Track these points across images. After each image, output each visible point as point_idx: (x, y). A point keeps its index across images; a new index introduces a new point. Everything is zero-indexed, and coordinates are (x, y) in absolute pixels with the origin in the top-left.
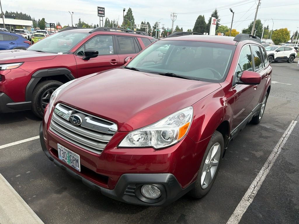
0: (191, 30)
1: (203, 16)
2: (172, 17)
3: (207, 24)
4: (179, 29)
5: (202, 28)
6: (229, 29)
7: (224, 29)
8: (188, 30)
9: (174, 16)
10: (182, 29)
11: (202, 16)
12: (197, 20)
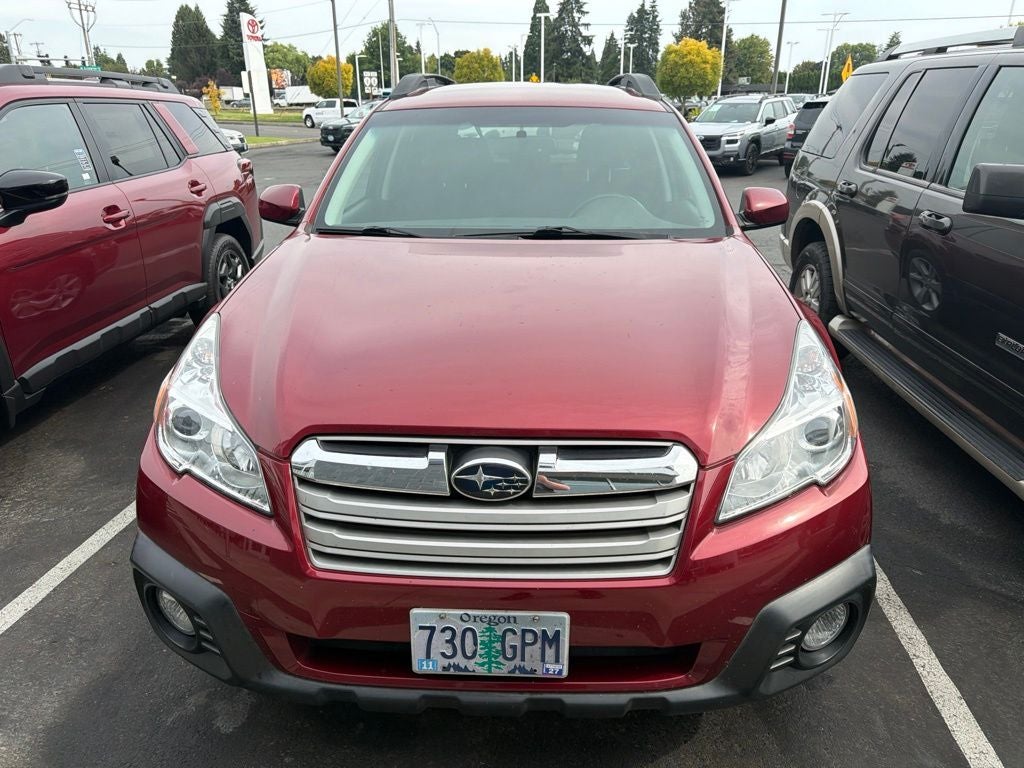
0: (158, 62)
1: (197, 8)
2: (76, 13)
3: (218, 37)
4: (112, 61)
5: (205, 53)
6: (301, 54)
7: (285, 56)
8: (149, 64)
9: (83, 7)
10: (120, 57)
11: (193, 9)
12: (176, 25)
